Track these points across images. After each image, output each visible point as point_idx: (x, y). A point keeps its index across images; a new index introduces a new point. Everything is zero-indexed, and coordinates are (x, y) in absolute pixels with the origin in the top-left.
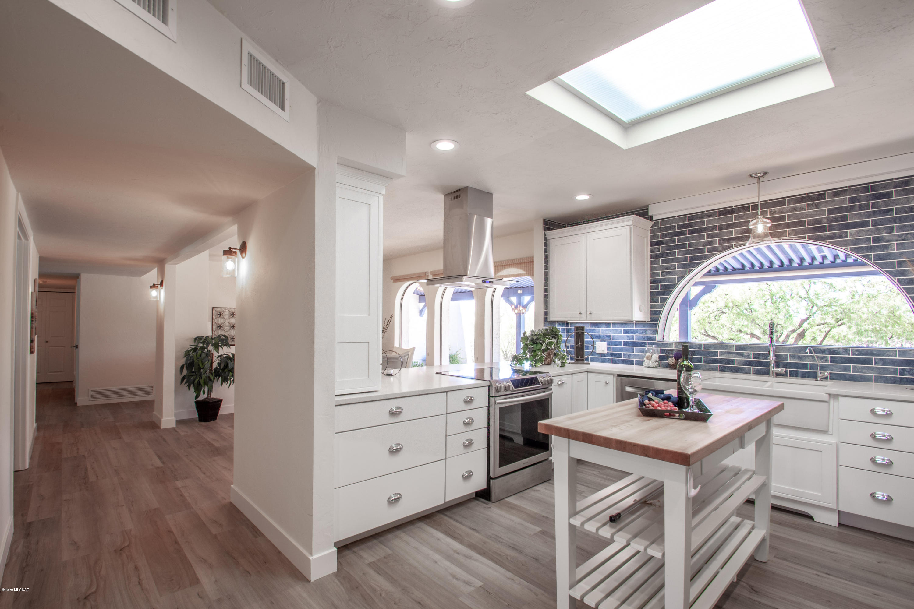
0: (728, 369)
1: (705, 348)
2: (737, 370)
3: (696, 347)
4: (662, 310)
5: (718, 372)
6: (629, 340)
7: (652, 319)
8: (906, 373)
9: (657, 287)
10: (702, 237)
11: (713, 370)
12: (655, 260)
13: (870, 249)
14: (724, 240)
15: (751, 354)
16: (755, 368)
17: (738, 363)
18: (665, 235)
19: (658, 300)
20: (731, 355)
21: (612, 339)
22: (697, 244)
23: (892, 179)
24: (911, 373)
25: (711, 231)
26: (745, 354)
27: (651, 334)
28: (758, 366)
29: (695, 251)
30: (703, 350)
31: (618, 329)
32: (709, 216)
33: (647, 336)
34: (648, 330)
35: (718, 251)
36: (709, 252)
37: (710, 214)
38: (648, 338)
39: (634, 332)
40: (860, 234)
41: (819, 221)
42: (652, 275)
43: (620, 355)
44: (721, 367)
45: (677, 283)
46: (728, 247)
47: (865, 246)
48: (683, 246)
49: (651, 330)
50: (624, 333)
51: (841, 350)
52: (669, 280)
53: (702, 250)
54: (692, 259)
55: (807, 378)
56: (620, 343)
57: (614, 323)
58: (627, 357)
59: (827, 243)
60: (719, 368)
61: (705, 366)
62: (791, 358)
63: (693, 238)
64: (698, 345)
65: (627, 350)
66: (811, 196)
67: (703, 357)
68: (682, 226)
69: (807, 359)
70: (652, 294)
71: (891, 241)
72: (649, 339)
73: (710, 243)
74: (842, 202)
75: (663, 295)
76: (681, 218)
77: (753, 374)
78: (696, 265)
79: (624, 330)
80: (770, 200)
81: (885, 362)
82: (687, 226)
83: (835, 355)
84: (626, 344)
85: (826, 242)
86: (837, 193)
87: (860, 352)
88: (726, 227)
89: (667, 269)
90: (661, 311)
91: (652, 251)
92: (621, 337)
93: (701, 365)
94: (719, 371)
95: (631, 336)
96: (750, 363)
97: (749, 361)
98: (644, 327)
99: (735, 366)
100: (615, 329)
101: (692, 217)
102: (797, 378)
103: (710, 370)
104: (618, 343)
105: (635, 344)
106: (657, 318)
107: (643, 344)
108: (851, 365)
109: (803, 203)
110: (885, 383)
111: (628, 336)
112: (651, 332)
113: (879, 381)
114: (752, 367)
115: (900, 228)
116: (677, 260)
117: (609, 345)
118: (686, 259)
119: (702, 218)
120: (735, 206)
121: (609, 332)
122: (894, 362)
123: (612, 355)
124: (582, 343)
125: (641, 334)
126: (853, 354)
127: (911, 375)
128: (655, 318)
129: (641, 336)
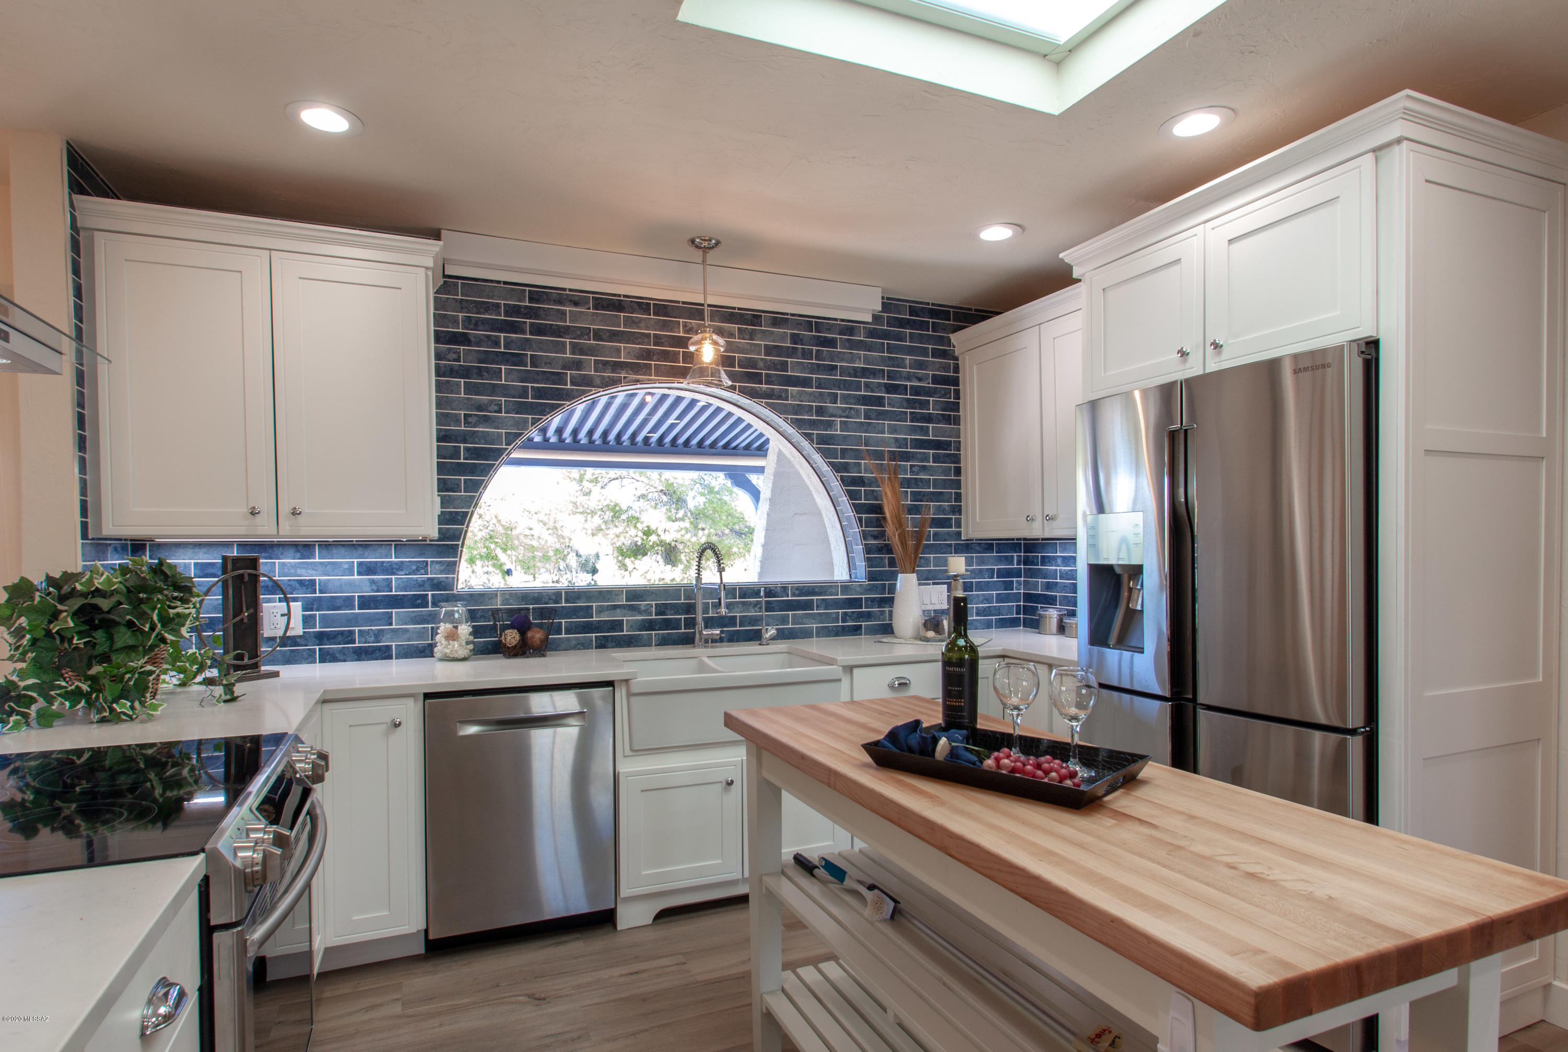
0: (612, 642)
1: (567, 601)
2: (629, 642)
3: (550, 599)
4: (470, 510)
5: (594, 650)
6: (378, 591)
7: (443, 535)
8: (848, 618)
9: (456, 454)
10: (561, 348)
11: (585, 648)
12: (448, 382)
13: (813, 424)
14: (605, 363)
15: (652, 607)
16: (659, 634)
17: (631, 628)
18: (473, 321)
19: (459, 486)
20: (618, 611)
21: (321, 592)
22: (549, 362)
23: (836, 320)
24: (853, 618)
25: (579, 337)
26: (643, 608)
27: (442, 572)
28: (663, 630)
29: (546, 377)
30: (563, 605)
31: (341, 563)
32: (576, 304)
33: (429, 579)
34: (432, 562)
35: (594, 387)
36: (574, 386)
37: (576, 298)
38: (434, 584)
39: (391, 569)
40: (802, 398)
41: (752, 363)
42: (442, 419)
43: (349, 637)
44: (600, 640)
45: (504, 447)
46: (613, 381)
47: (808, 419)
48: (518, 360)
49: (441, 562)
50: (360, 573)
51: (779, 589)
52: (485, 437)
53: (559, 377)
54: (539, 393)
55: (736, 642)
56: (348, 602)
57: (327, 546)
58: (373, 639)
59: (763, 405)
60: (596, 641)
61: (568, 639)
62: (714, 608)
63: (541, 346)
64: (554, 594)
65: (371, 620)
66: (743, 315)
67: (563, 621)
68: (513, 310)
69: (736, 609)
70: (441, 468)
71: (834, 416)
72: (437, 585)
73: (578, 365)
74: (783, 337)
75: (472, 473)
76: (513, 289)
77: (656, 645)
78: (548, 410)
79: (360, 564)
80: (684, 303)
81: (827, 604)
82: (526, 314)
83: (771, 597)
84: (365, 603)
85: (762, 402)
86: (779, 320)
87: (801, 590)
88: (609, 336)
89: (480, 408)
90: (467, 513)
91: (439, 356)
92: (351, 584)
93: (560, 638)
94: (596, 648)
95: (384, 579)
96: (650, 625)
97: (650, 619)
98: (421, 555)
99: (625, 633)
100: (329, 563)
101: (539, 294)
102: (722, 644)
103: (579, 649)
104: (339, 603)
105: (396, 602)
106: (457, 533)
107: (419, 601)
108: (790, 613)
109: (732, 324)
110: (827, 637)
111: (373, 582)
112: (443, 568)
113: (820, 635)
114: (654, 632)
115: (845, 399)
116: (505, 391)
117: (312, 610)
118: (524, 393)
119: (560, 302)
120: (625, 296)
121: (311, 572)
122: (837, 604)
123: (321, 638)
124: (252, 611)
125: (414, 573)
126: (794, 595)
127: (853, 621)
128: (451, 532)
129: (411, 578)
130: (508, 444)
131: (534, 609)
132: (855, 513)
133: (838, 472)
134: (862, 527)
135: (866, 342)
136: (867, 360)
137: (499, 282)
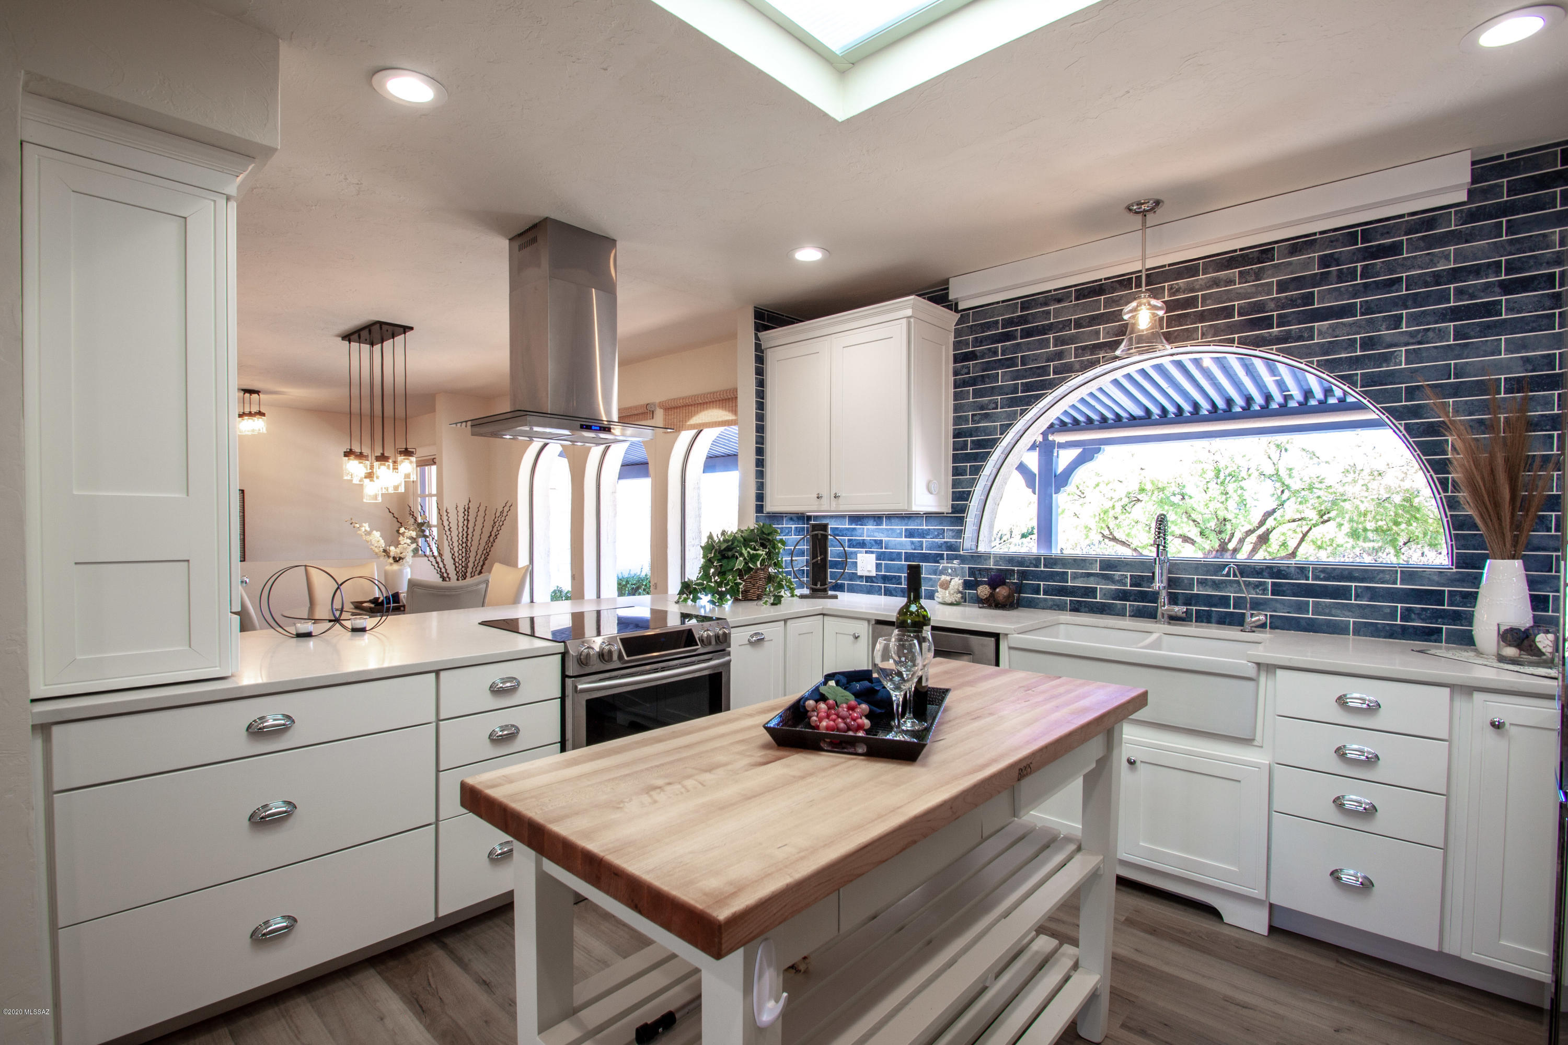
0: (1085, 607)
1: (1045, 566)
2: (1102, 610)
3: (1031, 563)
4: (973, 490)
5: (1069, 612)
6: (915, 549)
7: (955, 509)
8: (1413, 616)
9: (965, 446)
10: (1044, 344)
11: (1060, 610)
12: (962, 391)
13: (1355, 362)
14: (1084, 348)
15: (1127, 577)
16: (1133, 605)
17: (1104, 596)
18: (979, 340)
19: (966, 471)
20: (1092, 579)
21: (885, 549)
22: (1035, 359)
23: (1402, 216)
24: (1422, 616)
25: (1061, 330)
26: (1117, 578)
27: (953, 537)
28: (1138, 602)
29: (1032, 372)
30: (1042, 569)
31: (896, 529)
32: (1059, 301)
33: (945, 542)
34: (947, 529)
35: (1073, 373)
36: (1056, 375)
37: (1058, 296)
38: (948, 547)
39: (923, 534)
40: (1337, 333)
41: (1259, 307)
42: (957, 420)
43: (897, 580)
44: (1074, 604)
45: (999, 436)
46: (1091, 363)
47: (1346, 357)
48: (1011, 362)
49: (952, 530)
50: (906, 537)
51: (1293, 570)
52: (985, 431)
53: (1044, 371)
54: (1027, 387)
55: (1228, 625)
56: (898, 556)
57: (890, 517)
59: (1274, 352)
60: (1070, 604)
61: (1045, 600)
62: (1199, 585)
63: (1028, 347)
64: (1035, 559)
66: (1247, 254)
67: (1042, 583)
68: (1009, 322)
69: (1229, 588)
70: (956, 458)
71: (1396, 345)
72: (950, 547)
73: (1059, 355)
74: (1306, 265)
75: (975, 460)
76: (1009, 305)
77: (1130, 616)
78: (1033, 401)
79: (906, 530)
80: (1170, 265)
81: (1374, 594)
82: (1018, 323)
83: (1281, 579)
84: (908, 557)
85: (1272, 349)
87: (1327, 573)
88: (1089, 322)
89: (982, 408)
90: (970, 491)
91: (956, 373)
92: (901, 543)
93: (1038, 598)
94: (1070, 611)
95: (918, 541)
96: (1124, 596)
97: (1124, 590)
98: (941, 524)
99: (1098, 600)
100: (890, 529)
101: (1028, 302)
102: (1210, 625)
103: (1055, 610)
104: (894, 556)
105: (924, 558)
106: (964, 507)
107: (939, 558)
108: (1311, 600)
109: (1232, 269)
110: (1373, 636)
111: (912, 543)
112: (954, 534)
113: (1361, 633)
114: (1128, 603)
115: (1415, 319)
116: (1001, 390)
117: (880, 560)
118: (1015, 389)
119: (1046, 304)
120: (1105, 279)
121: (881, 534)
122: (1392, 595)
123: (885, 579)
124: (823, 556)
125: (936, 537)
126: (1316, 578)
127: (1424, 620)
128: (959, 507)
129: (934, 541)
130: (1001, 434)
131: (1018, 570)
132: (1432, 473)
133: (1398, 418)
134: (1445, 490)
135: (1460, 231)
136: (1459, 256)
137: (998, 303)
